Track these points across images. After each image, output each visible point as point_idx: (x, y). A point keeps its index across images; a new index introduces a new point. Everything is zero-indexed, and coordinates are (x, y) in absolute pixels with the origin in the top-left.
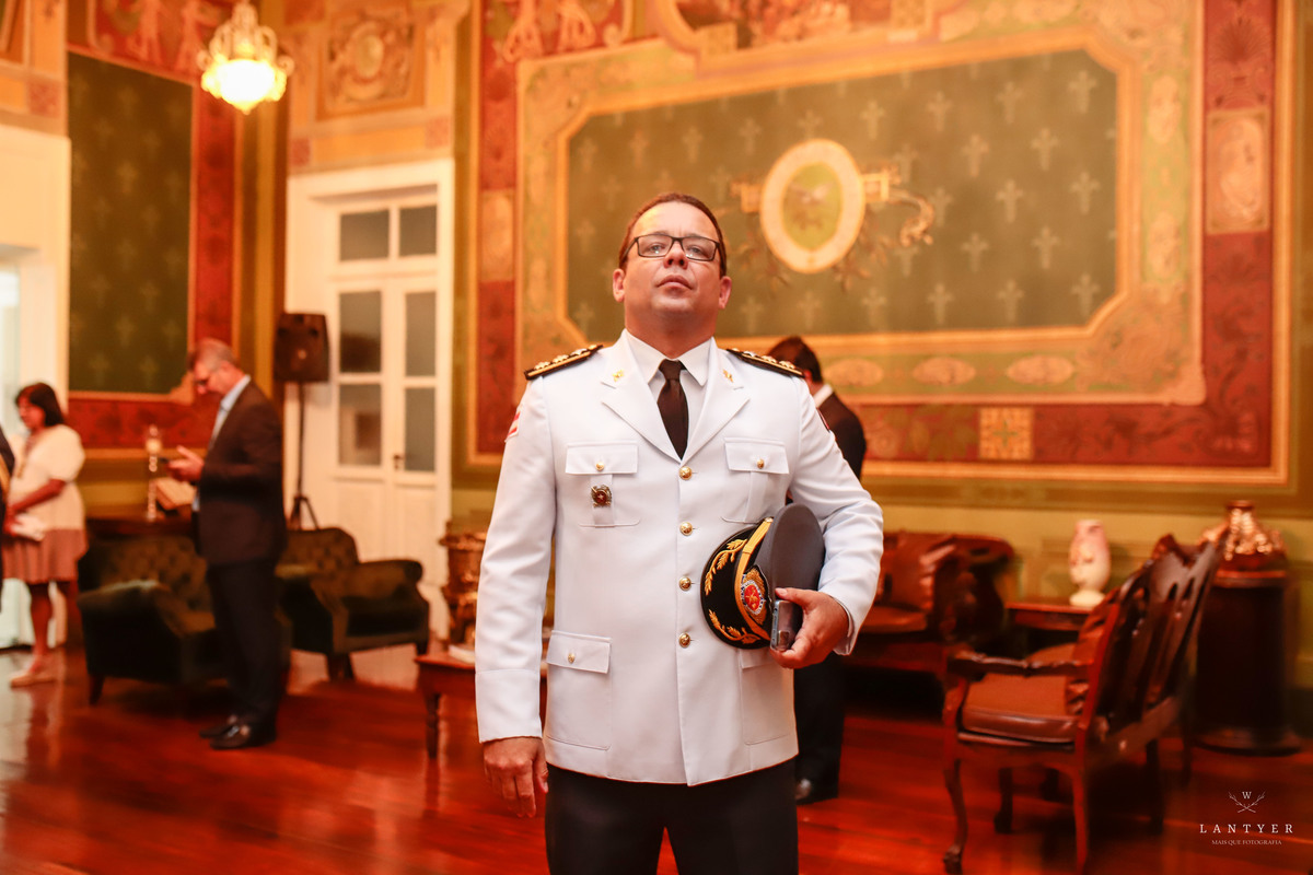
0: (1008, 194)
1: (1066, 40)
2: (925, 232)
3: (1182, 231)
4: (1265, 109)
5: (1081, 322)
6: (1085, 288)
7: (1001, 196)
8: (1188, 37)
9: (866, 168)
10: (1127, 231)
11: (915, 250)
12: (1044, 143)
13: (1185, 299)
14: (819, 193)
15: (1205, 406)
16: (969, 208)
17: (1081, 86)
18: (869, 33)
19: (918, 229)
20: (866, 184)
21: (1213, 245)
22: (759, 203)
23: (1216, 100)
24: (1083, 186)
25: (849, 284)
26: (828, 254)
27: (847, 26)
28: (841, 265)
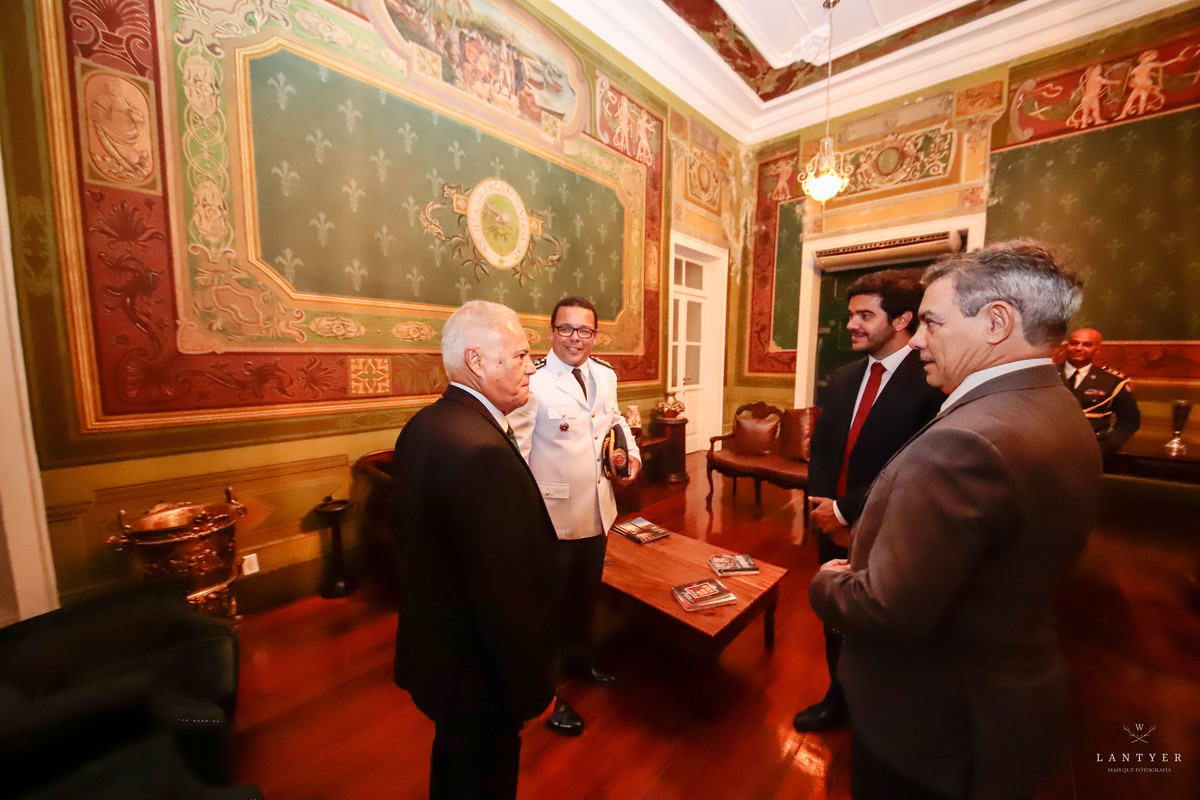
0: (590, 251)
1: (609, 183)
2: (558, 260)
3: (640, 285)
4: (657, 243)
5: (612, 319)
6: (614, 304)
7: (587, 251)
8: (642, 202)
9: (531, 213)
10: (625, 282)
11: (554, 269)
12: (603, 231)
13: (640, 313)
14: (505, 218)
15: (644, 357)
16: (576, 255)
17: (614, 209)
18: (530, 125)
19: (555, 257)
20: (531, 222)
21: (647, 292)
22: (466, 209)
23: (648, 236)
24: (614, 257)
25: (523, 282)
26: (511, 260)
27: (518, 112)
28: (519, 269)
